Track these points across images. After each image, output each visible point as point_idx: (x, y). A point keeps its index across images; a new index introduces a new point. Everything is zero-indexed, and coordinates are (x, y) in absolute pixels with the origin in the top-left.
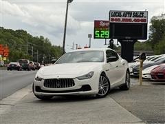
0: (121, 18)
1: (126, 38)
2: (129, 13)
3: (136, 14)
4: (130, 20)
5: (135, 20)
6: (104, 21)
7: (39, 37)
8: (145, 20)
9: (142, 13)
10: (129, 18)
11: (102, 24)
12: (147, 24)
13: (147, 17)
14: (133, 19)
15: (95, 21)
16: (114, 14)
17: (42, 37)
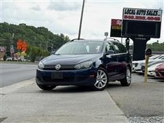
0: (135, 16)
1: (139, 35)
2: (143, 11)
3: (150, 12)
4: (144, 18)
5: (149, 18)
6: (121, 20)
7: (60, 35)
8: (159, 19)
9: (156, 12)
10: (143, 16)
11: (118, 23)
13: (161, 15)
14: (146, 17)
15: (112, 20)
17: (62, 35)
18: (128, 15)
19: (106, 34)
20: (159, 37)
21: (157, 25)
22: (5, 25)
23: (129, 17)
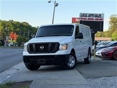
0: (87, 18)
3: (96, 16)
4: (93, 19)
5: (96, 19)
6: (78, 18)
8: (102, 19)
9: (100, 15)
12: (103, 22)
14: (94, 18)
15: (73, 18)
16: (83, 15)
18: (83, 17)
21: (101, 23)
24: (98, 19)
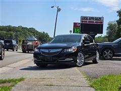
0: (88, 21)
2: (92, 18)
3: (96, 19)
5: (96, 22)
8: (102, 22)
9: (100, 18)
10: (92, 21)
11: (78, 25)
12: (103, 25)
13: (103, 20)
14: (95, 21)
15: (74, 23)
16: (83, 18)
17: (44, 32)
19: (71, 31)
20: (102, 33)
22: (9, 27)
23: (84, 22)
24: (98, 22)
